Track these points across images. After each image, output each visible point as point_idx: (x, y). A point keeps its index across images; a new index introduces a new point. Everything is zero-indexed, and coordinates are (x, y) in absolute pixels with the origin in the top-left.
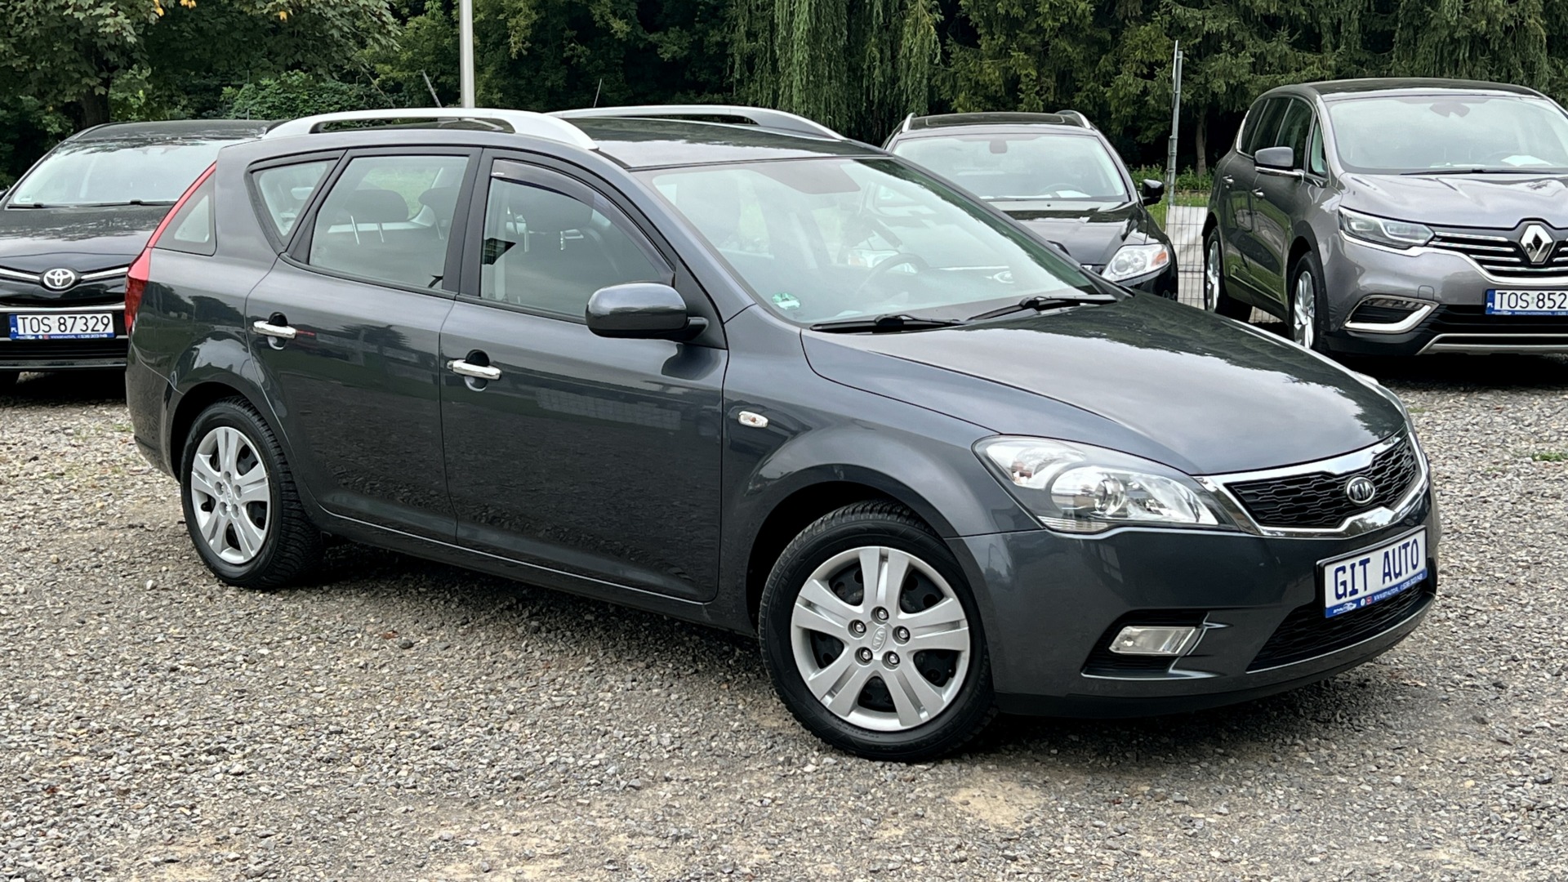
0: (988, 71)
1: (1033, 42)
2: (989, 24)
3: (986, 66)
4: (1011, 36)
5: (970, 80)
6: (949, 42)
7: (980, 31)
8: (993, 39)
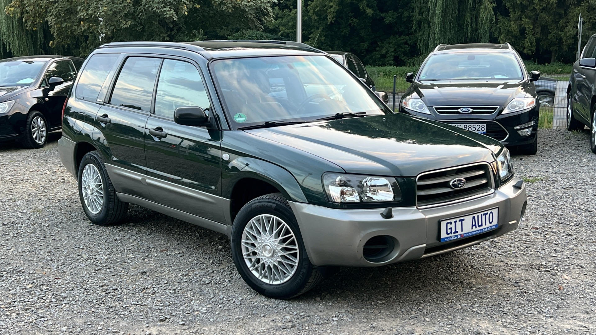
0: (513, 26)
1: (532, 14)
2: (514, 7)
3: (512, 24)
4: (523, 12)
5: (505, 29)
6: (498, 15)
7: (510, 10)
8: (515, 13)
